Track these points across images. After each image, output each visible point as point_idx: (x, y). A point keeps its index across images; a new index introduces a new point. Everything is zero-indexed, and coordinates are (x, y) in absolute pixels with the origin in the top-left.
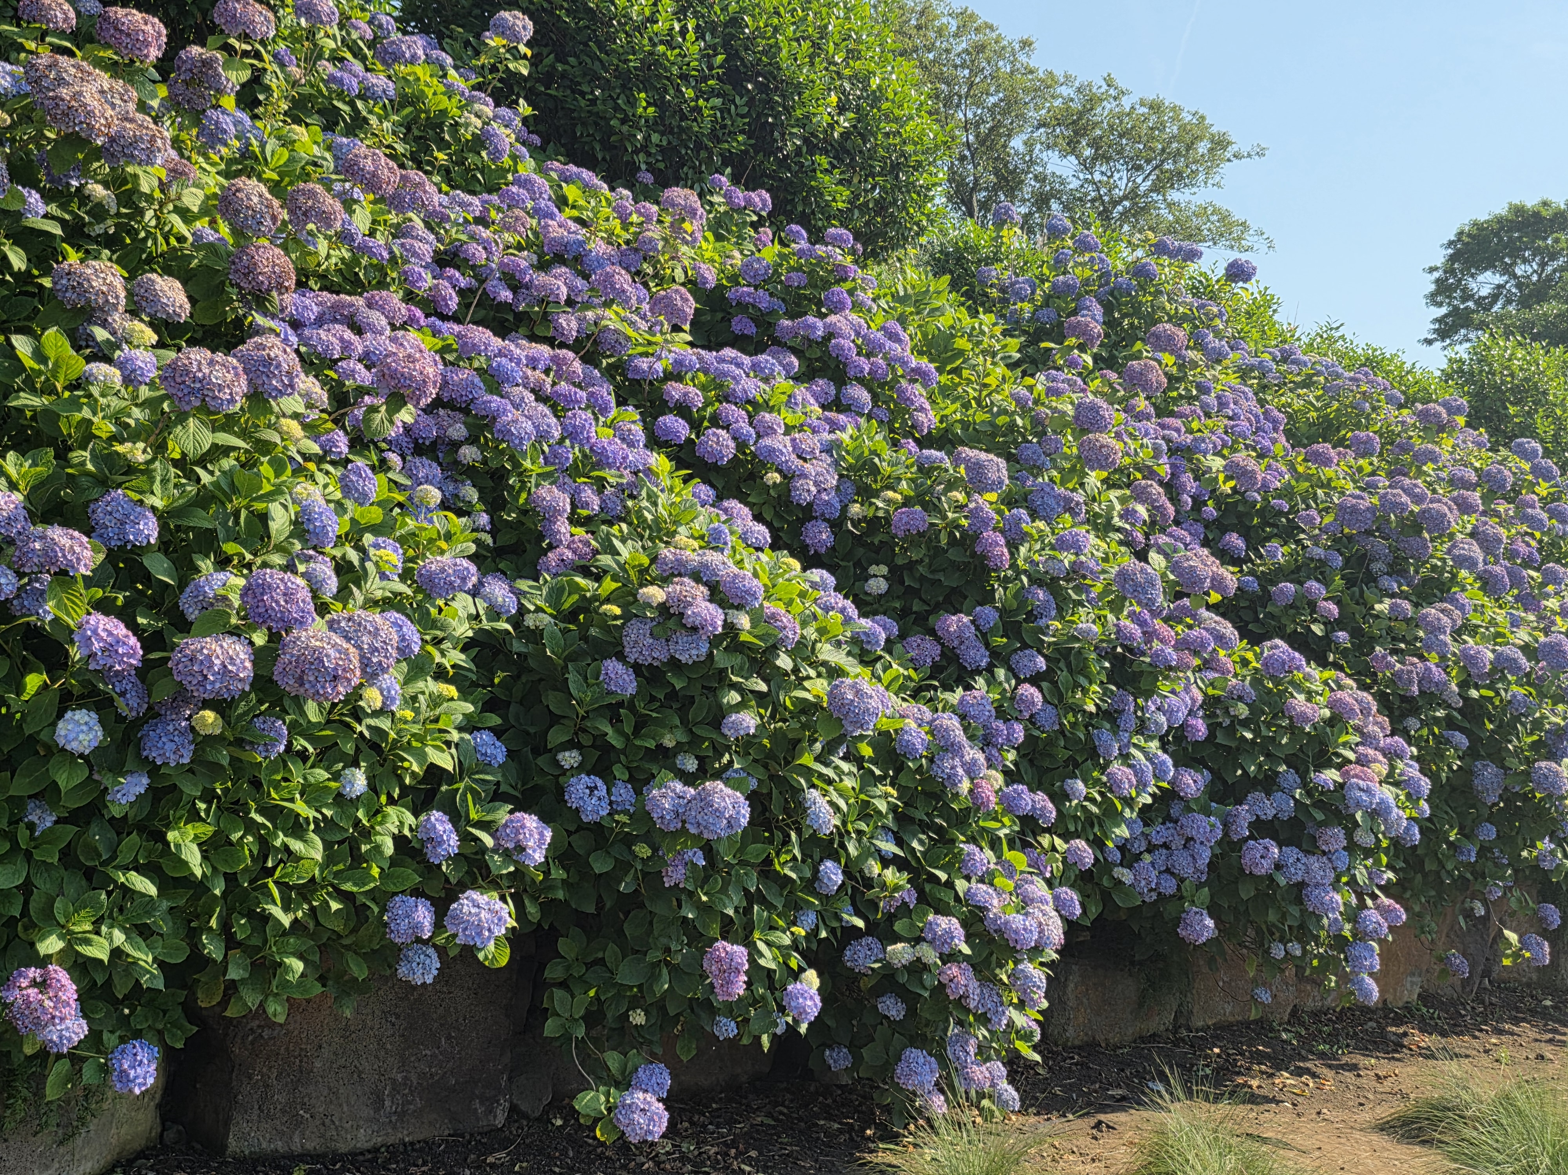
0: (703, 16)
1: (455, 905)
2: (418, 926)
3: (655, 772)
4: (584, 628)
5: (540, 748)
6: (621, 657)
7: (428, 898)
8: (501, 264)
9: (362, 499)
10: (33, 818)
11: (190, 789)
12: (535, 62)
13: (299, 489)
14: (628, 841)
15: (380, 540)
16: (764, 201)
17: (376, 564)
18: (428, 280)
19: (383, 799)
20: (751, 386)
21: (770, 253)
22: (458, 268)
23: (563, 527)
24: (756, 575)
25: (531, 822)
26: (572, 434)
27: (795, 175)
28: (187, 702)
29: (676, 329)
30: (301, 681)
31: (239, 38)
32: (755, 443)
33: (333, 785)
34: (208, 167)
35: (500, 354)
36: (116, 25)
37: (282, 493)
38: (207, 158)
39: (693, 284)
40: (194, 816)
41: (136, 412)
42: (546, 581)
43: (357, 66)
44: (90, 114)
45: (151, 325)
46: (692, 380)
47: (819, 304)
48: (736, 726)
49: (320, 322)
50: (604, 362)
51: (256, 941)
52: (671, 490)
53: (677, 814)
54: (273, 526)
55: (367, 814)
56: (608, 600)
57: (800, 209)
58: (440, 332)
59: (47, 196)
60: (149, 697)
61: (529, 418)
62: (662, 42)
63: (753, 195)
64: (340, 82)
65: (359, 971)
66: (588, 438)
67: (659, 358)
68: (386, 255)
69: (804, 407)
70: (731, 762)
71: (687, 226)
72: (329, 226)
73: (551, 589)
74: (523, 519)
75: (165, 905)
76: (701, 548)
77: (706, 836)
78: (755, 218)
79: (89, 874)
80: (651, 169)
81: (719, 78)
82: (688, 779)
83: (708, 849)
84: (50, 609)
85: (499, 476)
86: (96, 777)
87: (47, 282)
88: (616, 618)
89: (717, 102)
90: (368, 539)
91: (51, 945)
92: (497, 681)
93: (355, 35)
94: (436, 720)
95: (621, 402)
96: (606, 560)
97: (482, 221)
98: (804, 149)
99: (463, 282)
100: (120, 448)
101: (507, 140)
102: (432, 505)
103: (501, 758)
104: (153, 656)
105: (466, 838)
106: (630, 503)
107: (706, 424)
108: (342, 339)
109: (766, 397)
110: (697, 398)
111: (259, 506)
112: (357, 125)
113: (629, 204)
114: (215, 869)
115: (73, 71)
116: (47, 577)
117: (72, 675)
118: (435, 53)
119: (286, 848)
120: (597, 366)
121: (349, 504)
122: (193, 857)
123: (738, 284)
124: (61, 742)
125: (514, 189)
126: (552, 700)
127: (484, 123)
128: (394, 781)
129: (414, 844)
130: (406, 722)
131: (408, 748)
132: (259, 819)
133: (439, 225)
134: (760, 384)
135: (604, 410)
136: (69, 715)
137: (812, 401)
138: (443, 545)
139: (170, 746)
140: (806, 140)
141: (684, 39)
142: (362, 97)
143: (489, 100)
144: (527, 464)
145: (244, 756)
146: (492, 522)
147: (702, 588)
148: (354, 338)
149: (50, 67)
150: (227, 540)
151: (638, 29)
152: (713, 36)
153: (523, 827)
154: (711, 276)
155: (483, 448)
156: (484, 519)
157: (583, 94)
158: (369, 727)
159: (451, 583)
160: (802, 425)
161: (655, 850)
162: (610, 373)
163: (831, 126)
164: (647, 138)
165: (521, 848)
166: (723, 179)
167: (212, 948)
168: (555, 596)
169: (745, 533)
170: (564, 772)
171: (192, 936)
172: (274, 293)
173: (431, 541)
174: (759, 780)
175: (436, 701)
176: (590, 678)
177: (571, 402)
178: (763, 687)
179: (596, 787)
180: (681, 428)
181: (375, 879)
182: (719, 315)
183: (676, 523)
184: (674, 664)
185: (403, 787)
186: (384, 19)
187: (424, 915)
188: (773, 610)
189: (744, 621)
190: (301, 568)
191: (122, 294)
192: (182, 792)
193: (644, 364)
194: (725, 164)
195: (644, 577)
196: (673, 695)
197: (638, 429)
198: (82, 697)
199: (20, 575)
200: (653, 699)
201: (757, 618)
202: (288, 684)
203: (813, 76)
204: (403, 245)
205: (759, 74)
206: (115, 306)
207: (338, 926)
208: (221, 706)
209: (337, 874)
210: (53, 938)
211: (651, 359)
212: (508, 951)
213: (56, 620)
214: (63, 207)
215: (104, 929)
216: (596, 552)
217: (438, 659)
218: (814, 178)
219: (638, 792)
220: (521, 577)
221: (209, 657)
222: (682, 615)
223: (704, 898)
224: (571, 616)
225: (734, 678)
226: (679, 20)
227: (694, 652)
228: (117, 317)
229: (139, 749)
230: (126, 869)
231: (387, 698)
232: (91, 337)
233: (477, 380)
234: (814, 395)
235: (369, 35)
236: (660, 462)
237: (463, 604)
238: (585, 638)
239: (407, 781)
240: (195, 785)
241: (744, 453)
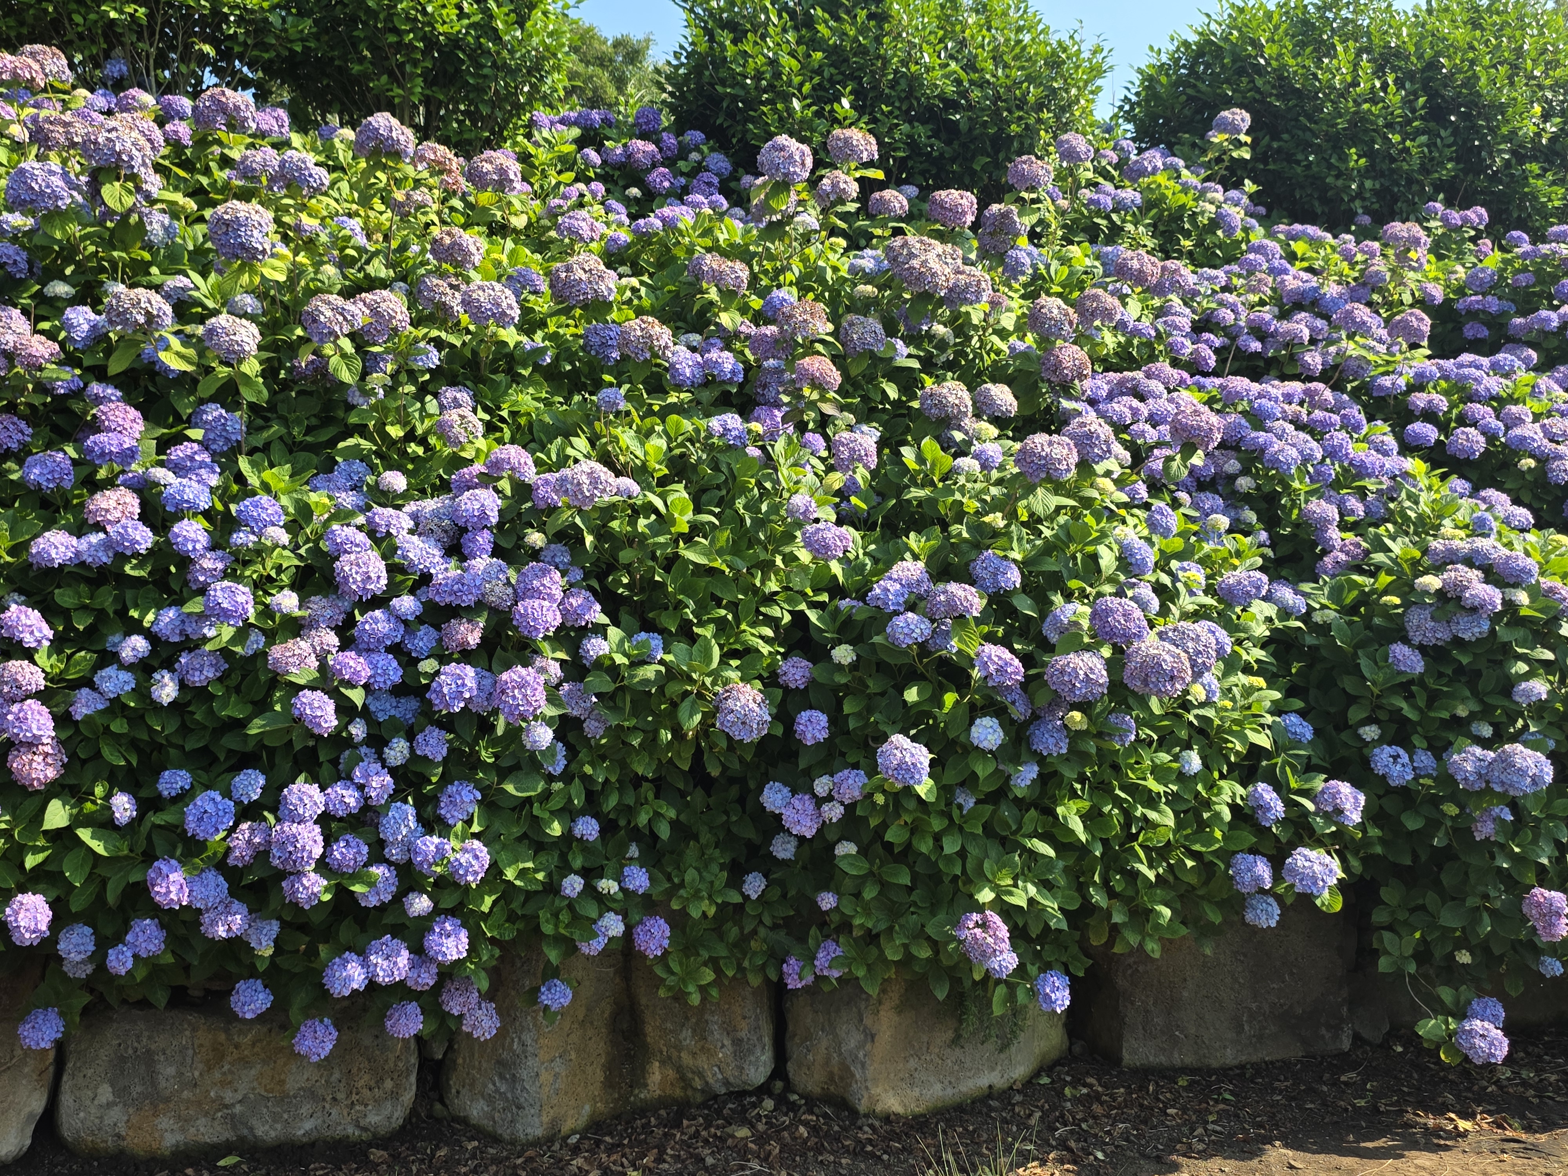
0: (1400, 68)
1: (1290, 860)
2: (1259, 879)
3: (1452, 739)
4: (1367, 620)
5: (1343, 725)
6: (1406, 641)
7: (1264, 855)
8: (1249, 321)
9: (1166, 533)
10: (960, 800)
11: (1069, 773)
12: (1253, 146)
13: (1117, 531)
14: (1435, 801)
15: (1185, 564)
16: (1480, 217)
17: (1186, 584)
18: (1188, 348)
19: (1216, 775)
20: (1494, 384)
21: (1493, 260)
22: (1211, 331)
23: (1334, 534)
24: (1527, 554)
25: (1345, 788)
26: (1332, 453)
27: (1507, 186)
28: (1059, 706)
29: (1414, 346)
30: (1145, 682)
31: (1027, 190)
32: (1505, 434)
33: (1175, 765)
34: (1010, 294)
35: (1260, 396)
36: (941, 205)
37: (1107, 536)
38: (1010, 288)
39: (1423, 303)
40: (1074, 795)
41: (994, 491)
42: (1325, 582)
43: (1109, 187)
44: (934, 275)
45: (991, 423)
46: (1435, 388)
47: (1550, 297)
48: (1527, 693)
49: (1110, 397)
50: (1349, 387)
51: (1130, 893)
52: (1430, 488)
53: (1480, 775)
54: (1103, 563)
55: (1205, 788)
56: (1386, 592)
57: (1515, 215)
58: (1204, 387)
59: (908, 340)
60: (1032, 703)
61: (1293, 445)
62: (1366, 101)
63: (1468, 213)
64: (1097, 202)
65: (1215, 917)
66: (1347, 454)
67: (1401, 374)
68: (1153, 333)
69: (1549, 393)
70: (1526, 727)
71: (1412, 255)
72: (1111, 320)
73: (1332, 588)
74: (1297, 531)
75: (1061, 864)
76: (1468, 536)
77: (1512, 793)
78: (1473, 233)
79: (1003, 841)
80: (1367, 211)
81: (1422, 118)
82: (1486, 744)
83: (1514, 805)
84: (955, 644)
85: (1272, 499)
86: (1001, 767)
87: (915, 404)
88: (1396, 607)
89: (1423, 139)
90: (1174, 564)
91: (986, 896)
92: (1294, 671)
93: (1104, 163)
94: (1249, 708)
95: (1370, 419)
96: (1379, 557)
97: (1227, 288)
98: (1514, 161)
99: (1218, 342)
100: (986, 519)
101: (1238, 217)
102: (1222, 530)
103: (1309, 736)
104: (1032, 672)
105: (1290, 804)
106: (1392, 505)
107: (1453, 425)
108: (1131, 408)
109: (1509, 391)
110: (1442, 403)
111: (1090, 549)
112: (1115, 233)
113: (1352, 246)
114: (1093, 836)
115: (918, 245)
116: (949, 620)
117: (976, 691)
118: (1170, 160)
119: (1145, 818)
120: (1343, 391)
121: (1155, 538)
122: (1077, 825)
123: (1465, 295)
124: (976, 742)
125: (1252, 256)
126: (1348, 684)
127: (1219, 207)
128: (1223, 761)
129: (1247, 811)
130: (1226, 710)
131: (1231, 732)
132: (1123, 795)
133: (1192, 299)
134: (1502, 380)
135: (1357, 428)
136: (978, 721)
137: (1556, 387)
138: (1236, 562)
139: (1051, 741)
140: (1513, 152)
141: (1386, 92)
142: (1115, 210)
143: (1219, 187)
144: (1296, 484)
145: (1105, 745)
146: (1270, 538)
147: (1476, 572)
148: (1140, 405)
149: (902, 247)
150: (1070, 578)
151: (1342, 95)
152: (1412, 82)
153: (1339, 792)
154: (1438, 293)
155: (1256, 477)
156: (1264, 536)
157: (1298, 163)
158: (1197, 717)
159: (1248, 592)
160: (1549, 411)
161: (1462, 808)
162: (1355, 394)
163: (1538, 135)
164: (1361, 186)
165: (1339, 811)
166: (1438, 205)
167: (1098, 897)
168: (1336, 594)
169: (1507, 518)
170: (1366, 744)
171: (1082, 889)
172: (1076, 382)
173: (1225, 560)
174: (1557, 742)
175: (1248, 691)
176: (1381, 661)
177: (1326, 426)
178: (1549, 655)
179: (1398, 756)
180: (1430, 432)
181: (1218, 841)
182: (1450, 326)
183: (1441, 517)
184: (1458, 642)
185: (1230, 764)
186: (1124, 143)
187: (1263, 870)
188: (1549, 584)
189: (1522, 597)
190: (1130, 593)
191: (969, 403)
192: (1062, 776)
193: (1386, 381)
194: (1437, 191)
195: (1418, 568)
196: (1460, 669)
197: (1391, 442)
198: (982, 708)
199: (933, 621)
200: (1441, 675)
201: (1535, 592)
202: (1136, 685)
203: (1515, 94)
204: (1165, 322)
205: (1461, 106)
206: (965, 414)
207: (1193, 880)
208: (1084, 707)
209: (1187, 837)
210: (987, 890)
211: (1392, 376)
212: (1340, 898)
213: (960, 652)
214: (918, 347)
215: (1020, 883)
216: (1367, 553)
217: (1245, 657)
218: (1528, 185)
219: (1438, 758)
220: (1302, 581)
221: (1074, 669)
222: (1459, 598)
223: (1517, 850)
224: (1352, 610)
225: (1519, 650)
226: (1379, 78)
227: (1476, 630)
228: (967, 421)
229: (1029, 745)
230: (1030, 837)
231: (1209, 692)
232: (952, 439)
233: (1243, 421)
234: (1557, 381)
235: (1115, 160)
236: (1415, 465)
237: (1261, 609)
238: (1369, 626)
239: (1233, 759)
240: (1072, 770)
241: (1494, 446)
